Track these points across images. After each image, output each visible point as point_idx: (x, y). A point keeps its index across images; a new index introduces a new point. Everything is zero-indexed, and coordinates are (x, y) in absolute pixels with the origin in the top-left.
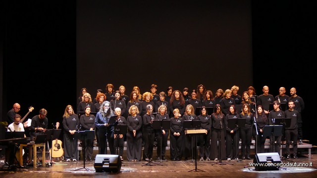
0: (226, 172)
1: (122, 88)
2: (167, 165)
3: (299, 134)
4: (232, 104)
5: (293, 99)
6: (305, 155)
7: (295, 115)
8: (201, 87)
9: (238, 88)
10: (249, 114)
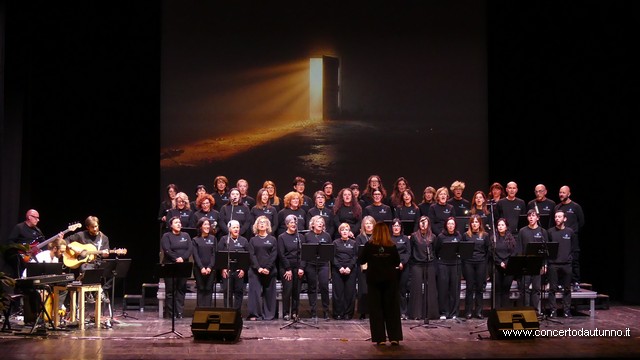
0: (438, 343)
1: (243, 183)
2: (327, 328)
3: (574, 272)
4: (451, 215)
5: (564, 208)
6: (583, 312)
7: (567, 237)
8: (402, 182)
9: (463, 185)
10: (481, 235)
